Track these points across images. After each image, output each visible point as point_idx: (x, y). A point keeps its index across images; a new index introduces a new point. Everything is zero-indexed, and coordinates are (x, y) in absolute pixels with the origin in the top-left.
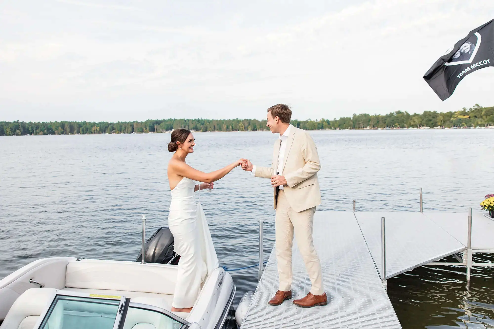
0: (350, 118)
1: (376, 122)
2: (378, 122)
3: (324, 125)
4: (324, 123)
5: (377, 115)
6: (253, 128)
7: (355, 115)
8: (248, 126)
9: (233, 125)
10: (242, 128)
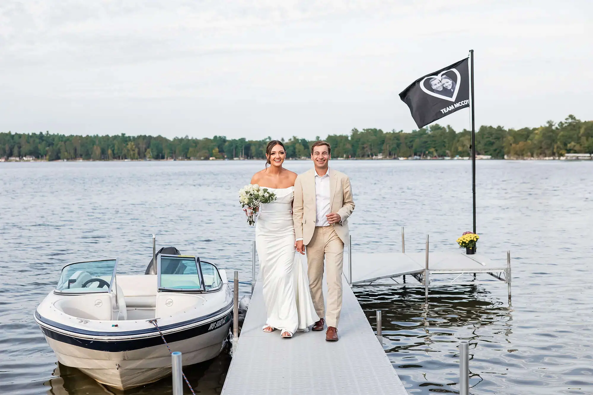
0: (346, 137)
1: (395, 146)
2: (398, 145)
3: (297, 150)
4: (297, 146)
5: (397, 131)
6: (155, 154)
7: (355, 131)
8: (146, 150)
9: (114, 146)
10: (134, 154)
